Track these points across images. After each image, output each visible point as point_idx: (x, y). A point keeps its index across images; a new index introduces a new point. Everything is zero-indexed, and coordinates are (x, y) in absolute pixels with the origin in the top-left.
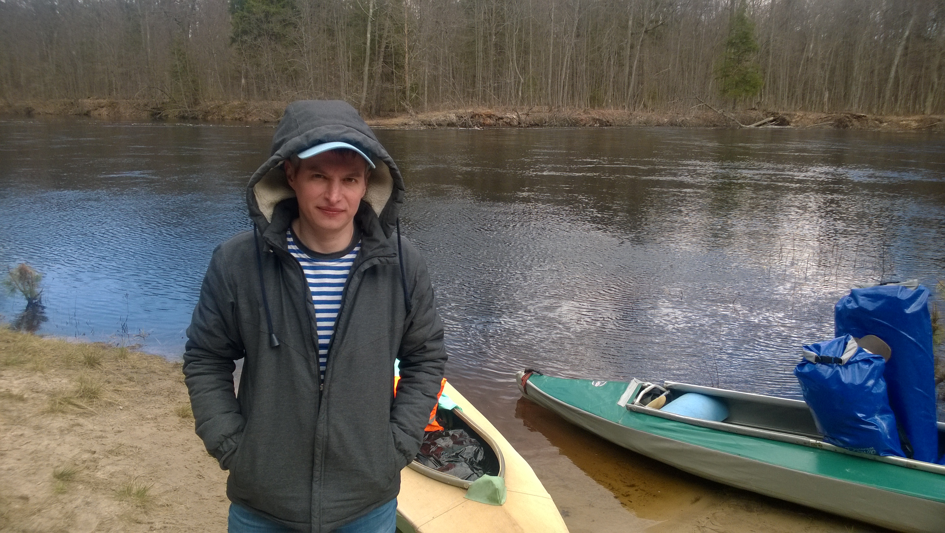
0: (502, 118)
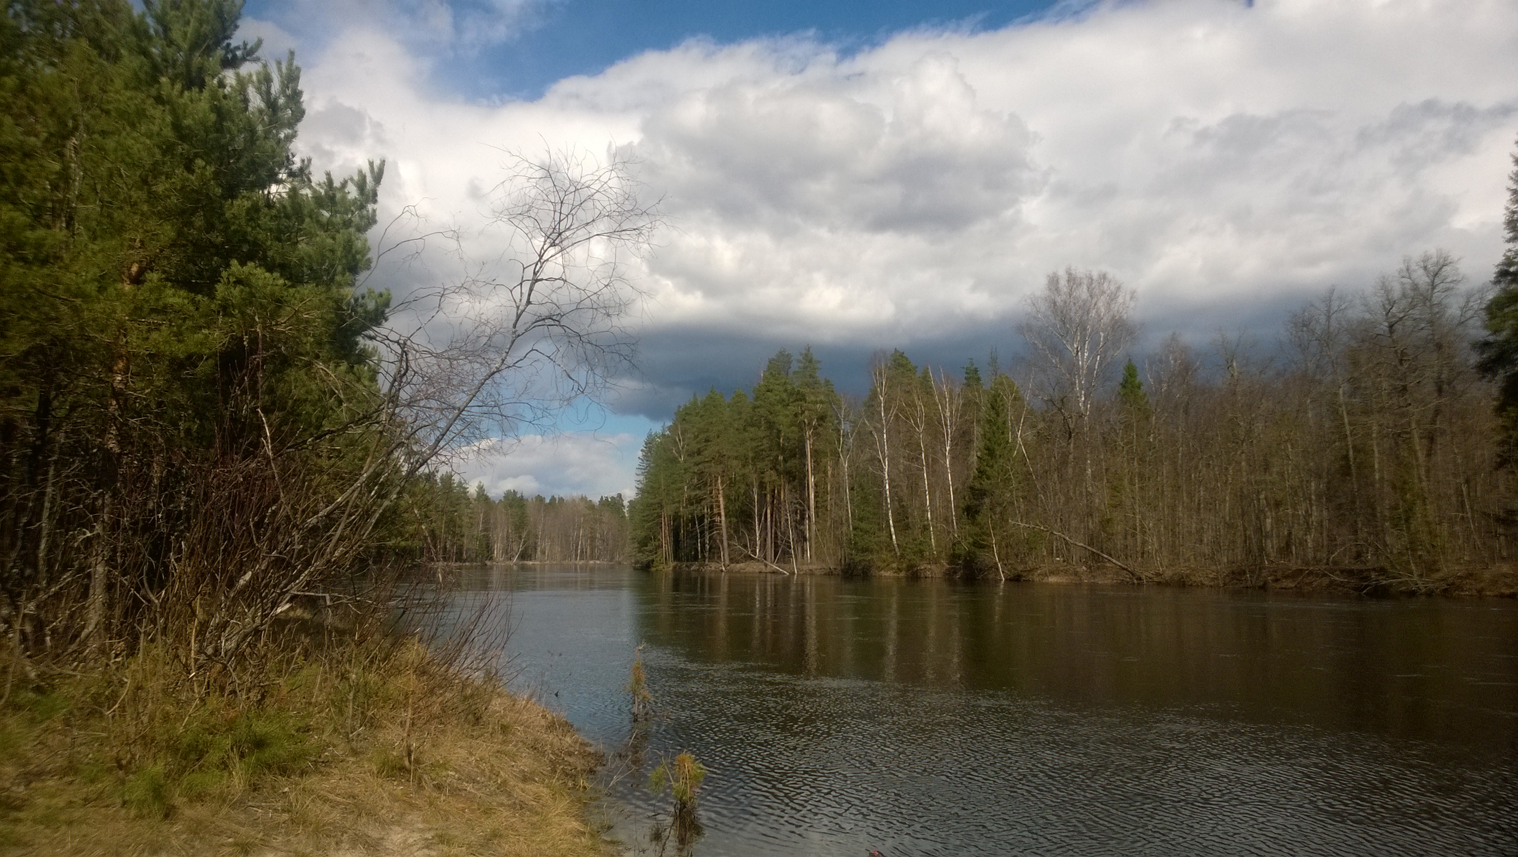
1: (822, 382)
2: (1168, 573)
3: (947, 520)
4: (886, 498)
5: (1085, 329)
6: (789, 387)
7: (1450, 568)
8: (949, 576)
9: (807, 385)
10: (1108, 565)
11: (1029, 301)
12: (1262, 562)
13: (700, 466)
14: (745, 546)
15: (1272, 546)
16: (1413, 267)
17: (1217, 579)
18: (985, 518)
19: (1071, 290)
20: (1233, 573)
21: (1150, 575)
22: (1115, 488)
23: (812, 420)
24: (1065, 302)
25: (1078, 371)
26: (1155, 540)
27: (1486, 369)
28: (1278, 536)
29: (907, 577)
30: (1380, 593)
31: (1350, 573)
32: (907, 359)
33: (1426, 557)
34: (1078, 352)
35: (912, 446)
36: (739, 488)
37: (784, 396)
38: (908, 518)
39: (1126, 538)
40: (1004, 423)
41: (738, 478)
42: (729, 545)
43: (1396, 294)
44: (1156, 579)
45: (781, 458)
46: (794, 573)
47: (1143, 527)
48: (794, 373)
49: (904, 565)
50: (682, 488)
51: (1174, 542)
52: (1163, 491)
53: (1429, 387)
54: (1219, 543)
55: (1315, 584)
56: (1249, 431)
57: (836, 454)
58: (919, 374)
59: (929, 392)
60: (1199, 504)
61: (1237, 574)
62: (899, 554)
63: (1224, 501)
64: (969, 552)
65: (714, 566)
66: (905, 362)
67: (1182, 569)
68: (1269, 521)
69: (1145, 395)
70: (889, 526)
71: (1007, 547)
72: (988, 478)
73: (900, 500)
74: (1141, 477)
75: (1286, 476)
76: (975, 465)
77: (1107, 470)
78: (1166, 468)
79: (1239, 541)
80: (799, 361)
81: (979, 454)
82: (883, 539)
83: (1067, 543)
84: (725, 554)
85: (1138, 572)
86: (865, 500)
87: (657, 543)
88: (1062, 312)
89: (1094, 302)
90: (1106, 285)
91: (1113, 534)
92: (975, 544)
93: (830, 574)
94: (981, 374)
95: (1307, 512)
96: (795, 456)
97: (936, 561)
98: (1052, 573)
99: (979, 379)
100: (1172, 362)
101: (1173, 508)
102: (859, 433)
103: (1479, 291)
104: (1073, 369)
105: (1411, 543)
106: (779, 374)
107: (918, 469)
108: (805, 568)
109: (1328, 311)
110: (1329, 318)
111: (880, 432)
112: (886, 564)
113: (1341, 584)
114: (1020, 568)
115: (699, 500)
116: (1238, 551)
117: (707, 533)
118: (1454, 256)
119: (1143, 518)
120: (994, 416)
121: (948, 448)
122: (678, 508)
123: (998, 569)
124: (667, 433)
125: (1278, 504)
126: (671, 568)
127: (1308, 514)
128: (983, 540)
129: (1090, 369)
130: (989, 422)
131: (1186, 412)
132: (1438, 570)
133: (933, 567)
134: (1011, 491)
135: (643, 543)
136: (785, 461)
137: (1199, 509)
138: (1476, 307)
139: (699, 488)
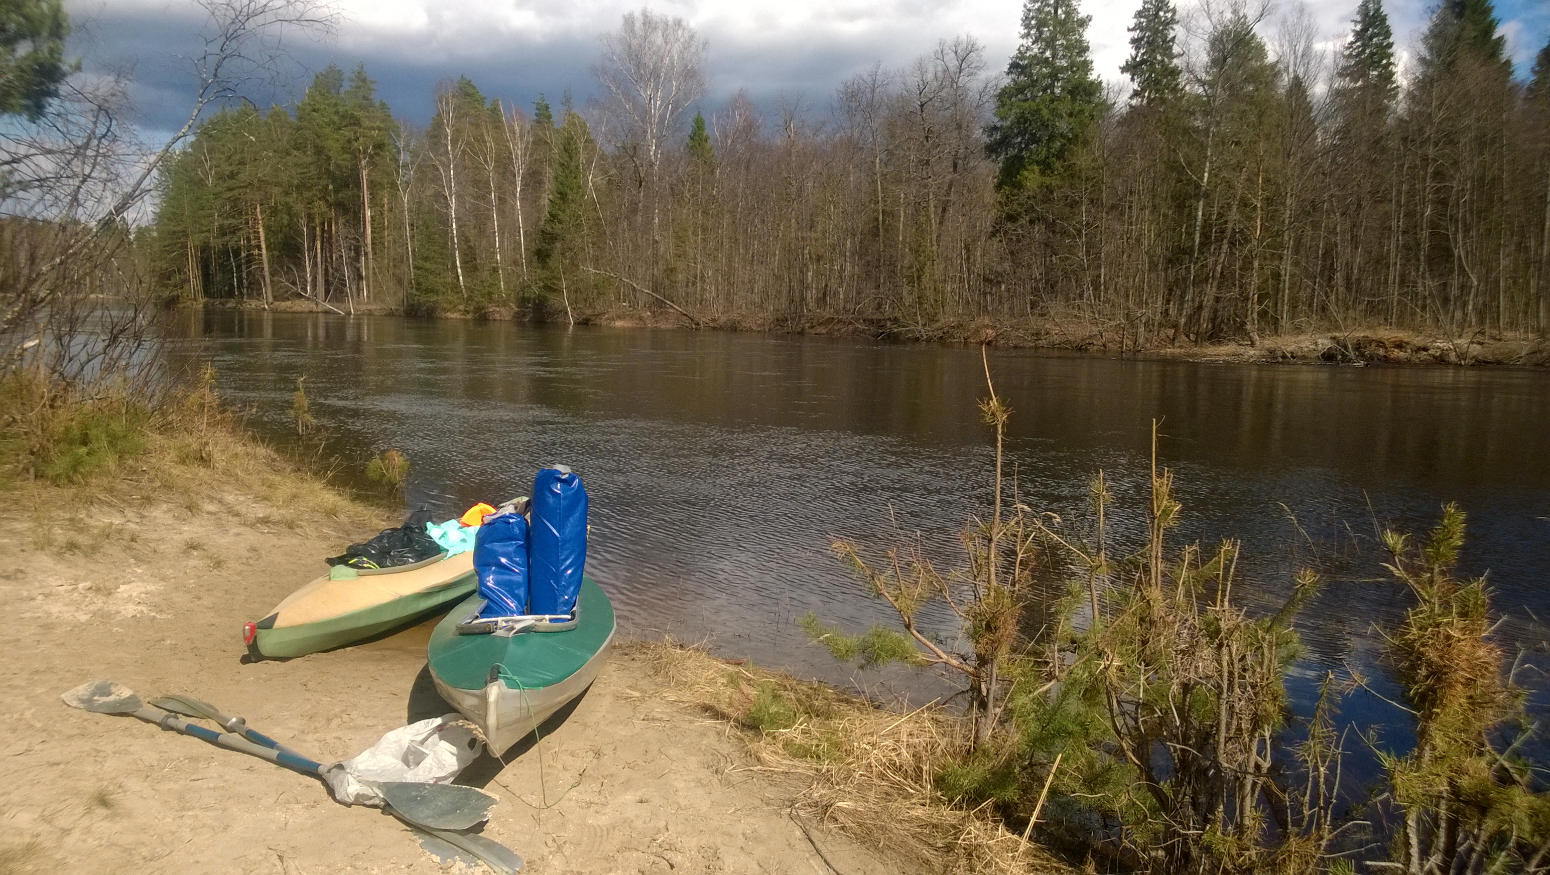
0: (1425, 349)
1: (378, 104)
2: (723, 319)
3: (516, 263)
4: (452, 238)
5: (659, 76)
6: (341, 109)
7: (947, 319)
8: (518, 319)
9: (361, 107)
10: (670, 310)
11: (605, 41)
12: (802, 311)
13: (235, 192)
14: (294, 283)
15: (811, 296)
16: (947, 50)
17: (763, 325)
18: (557, 262)
19: (646, 33)
20: (778, 320)
21: (707, 321)
22: (678, 238)
23: (368, 148)
24: (641, 46)
25: (650, 118)
26: (713, 288)
27: (991, 150)
28: (817, 288)
29: (475, 320)
30: (893, 339)
31: (872, 322)
32: (474, 88)
33: (930, 310)
34: (651, 99)
35: (480, 184)
36: (282, 218)
37: (336, 118)
38: (475, 259)
39: (687, 286)
40: (577, 167)
41: (280, 207)
42: (272, 281)
43: (930, 76)
44: (712, 325)
45: (331, 187)
46: (350, 313)
47: (702, 277)
48: (346, 92)
49: (472, 308)
50: (212, 215)
51: (729, 290)
52: (722, 243)
53: (947, 163)
54: (767, 293)
55: (843, 330)
56: (800, 190)
57: (393, 185)
58: (488, 105)
59: (497, 126)
60: (753, 257)
61: (780, 321)
62: (466, 296)
63: (775, 254)
64: (539, 296)
65: (254, 304)
66: (471, 91)
67: (735, 315)
68: (810, 274)
69: (711, 148)
70: (456, 267)
71: (576, 292)
72: (560, 222)
73: (467, 240)
74: (704, 230)
75: (827, 235)
76: (547, 209)
77: (673, 220)
78: (726, 220)
79: (785, 292)
80: (352, 80)
81: (551, 197)
82: (449, 280)
83: (634, 289)
84: (268, 292)
85: (697, 317)
86: (430, 239)
87: (183, 277)
88: (637, 56)
89: (668, 48)
90: (680, 32)
91: (676, 282)
92: (547, 288)
93: (391, 314)
94: (552, 110)
95: (841, 267)
96: (347, 186)
97: (505, 304)
98: (619, 317)
99: (550, 117)
100: (738, 118)
101: (730, 259)
102: (420, 167)
103: (996, 78)
104: (645, 113)
105: (919, 298)
106: (328, 92)
107: (488, 210)
108: (363, 308)
109: (874, 85)
110: (873, 91)
111: (447, 167)
112: (452, 306)
113: (863, 331)
114: (589, 312)
115: (234, 230)
116: (783, 300)
117: (244, 267)
118: (980, 44)
119: (704, 267)
120: (568, 159)
121: (519, 189)
122: (209, 238)
123: (567, 313)
124: (190, 150)
125: (819, 258)
126: (201, 306)
127: (842, 271)
128: (554, 284)
129: (662, 118)
130: (562, 165)
131: (747, 168)
132: (938, 321)
133: (502, 310)
134: (583, 237)
135: (164, 277)
136: (337, 191)
137: (753, 261)
138: (992, 92)
139: (233, 217)
